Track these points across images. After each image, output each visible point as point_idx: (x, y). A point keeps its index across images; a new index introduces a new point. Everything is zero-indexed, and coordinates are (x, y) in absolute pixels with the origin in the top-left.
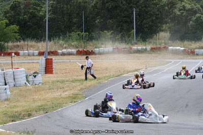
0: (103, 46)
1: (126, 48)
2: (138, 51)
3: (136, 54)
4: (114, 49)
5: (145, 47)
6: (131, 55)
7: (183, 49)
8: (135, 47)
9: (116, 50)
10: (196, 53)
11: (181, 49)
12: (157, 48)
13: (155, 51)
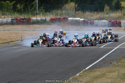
0: (3, 17)
1: (24, 19)
2: (37, 22)
3: (35, 25)
4: (12, 20)
5: (44, 18)
6: (29, 26)
7: (83, 19)
8: (34, 18)
9: (15, 21)
10: (95, 24)
11: (81, 19)
12: (56, 19)
13: (54, 21)
